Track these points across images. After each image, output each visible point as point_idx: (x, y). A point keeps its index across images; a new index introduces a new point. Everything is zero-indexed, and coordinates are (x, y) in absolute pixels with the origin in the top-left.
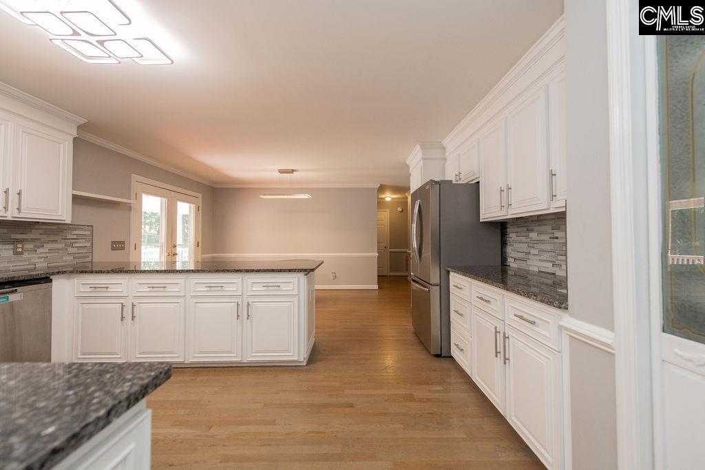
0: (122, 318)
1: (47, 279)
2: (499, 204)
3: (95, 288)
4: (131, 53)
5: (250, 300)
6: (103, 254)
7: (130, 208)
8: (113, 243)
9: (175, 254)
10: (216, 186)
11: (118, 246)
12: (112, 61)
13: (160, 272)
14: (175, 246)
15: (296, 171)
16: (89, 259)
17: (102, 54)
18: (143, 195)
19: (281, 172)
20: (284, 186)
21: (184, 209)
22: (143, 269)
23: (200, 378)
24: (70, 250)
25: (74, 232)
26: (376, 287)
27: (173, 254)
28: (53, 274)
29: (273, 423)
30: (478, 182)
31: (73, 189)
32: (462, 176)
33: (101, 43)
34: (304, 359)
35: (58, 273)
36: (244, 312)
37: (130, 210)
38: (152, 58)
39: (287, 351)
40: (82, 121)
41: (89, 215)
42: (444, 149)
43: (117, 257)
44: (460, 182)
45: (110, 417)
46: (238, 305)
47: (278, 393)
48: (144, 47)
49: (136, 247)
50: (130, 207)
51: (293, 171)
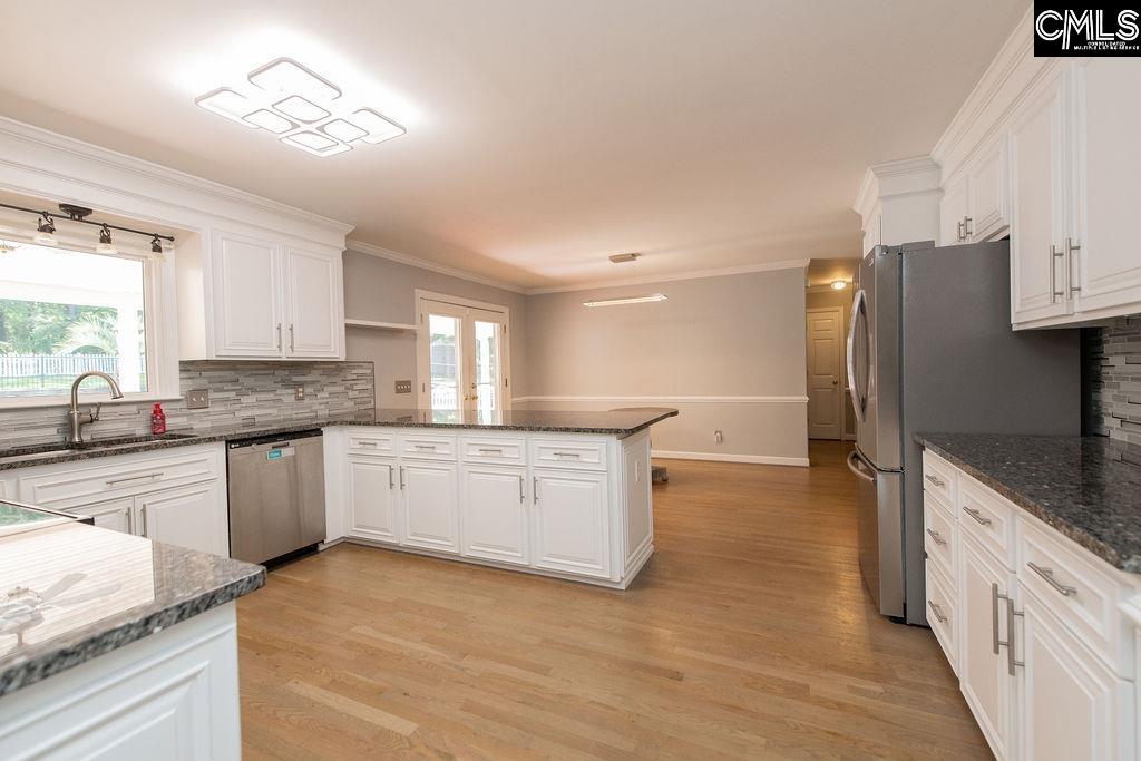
0: (391, 484)
1: (317, 432)
2: (1048, 289)
3: (365, 444)
4: (355, 133)
5: (539, 474)
6: (386, 400)
7: (413, 335)
8: (398, 383)
9: (475, 398)
10: (529, 293)
11: (404, 387)
12: (342, 148)
13: (458, 426)
14: (474, 386)
15: (639, 255)
16: (370, 406)
17: (328, 143)
18: (431, 316)
19: (616, 259)
20: (626, 283)
21: (485, 331)
22: (435, 421)
23: (474, 582)
24: (351, 394)
25: (354, 372)
26: (805, 461)
27: (471, 398)
28: (323, 425)
29: (544, 671)
30: (1008, 238)
31: (346, 317)
32: (972, 227)
33: (321, 129)
34: (622, 579)
35: (328, 424)
36: (529, 493)
37: (415, 339)
38: (381, 132)
39: (591, 561)
40: (350, 228)
41: (367, 349)
42: (937, 167)
43: (401, 403)
44: (970, 241)
45: (150, 627)
46: (521, 480)
47: (568, 627)
48: (366, 120)
49: (426, 388)
50: (415, 335)
51: (634, 255)
